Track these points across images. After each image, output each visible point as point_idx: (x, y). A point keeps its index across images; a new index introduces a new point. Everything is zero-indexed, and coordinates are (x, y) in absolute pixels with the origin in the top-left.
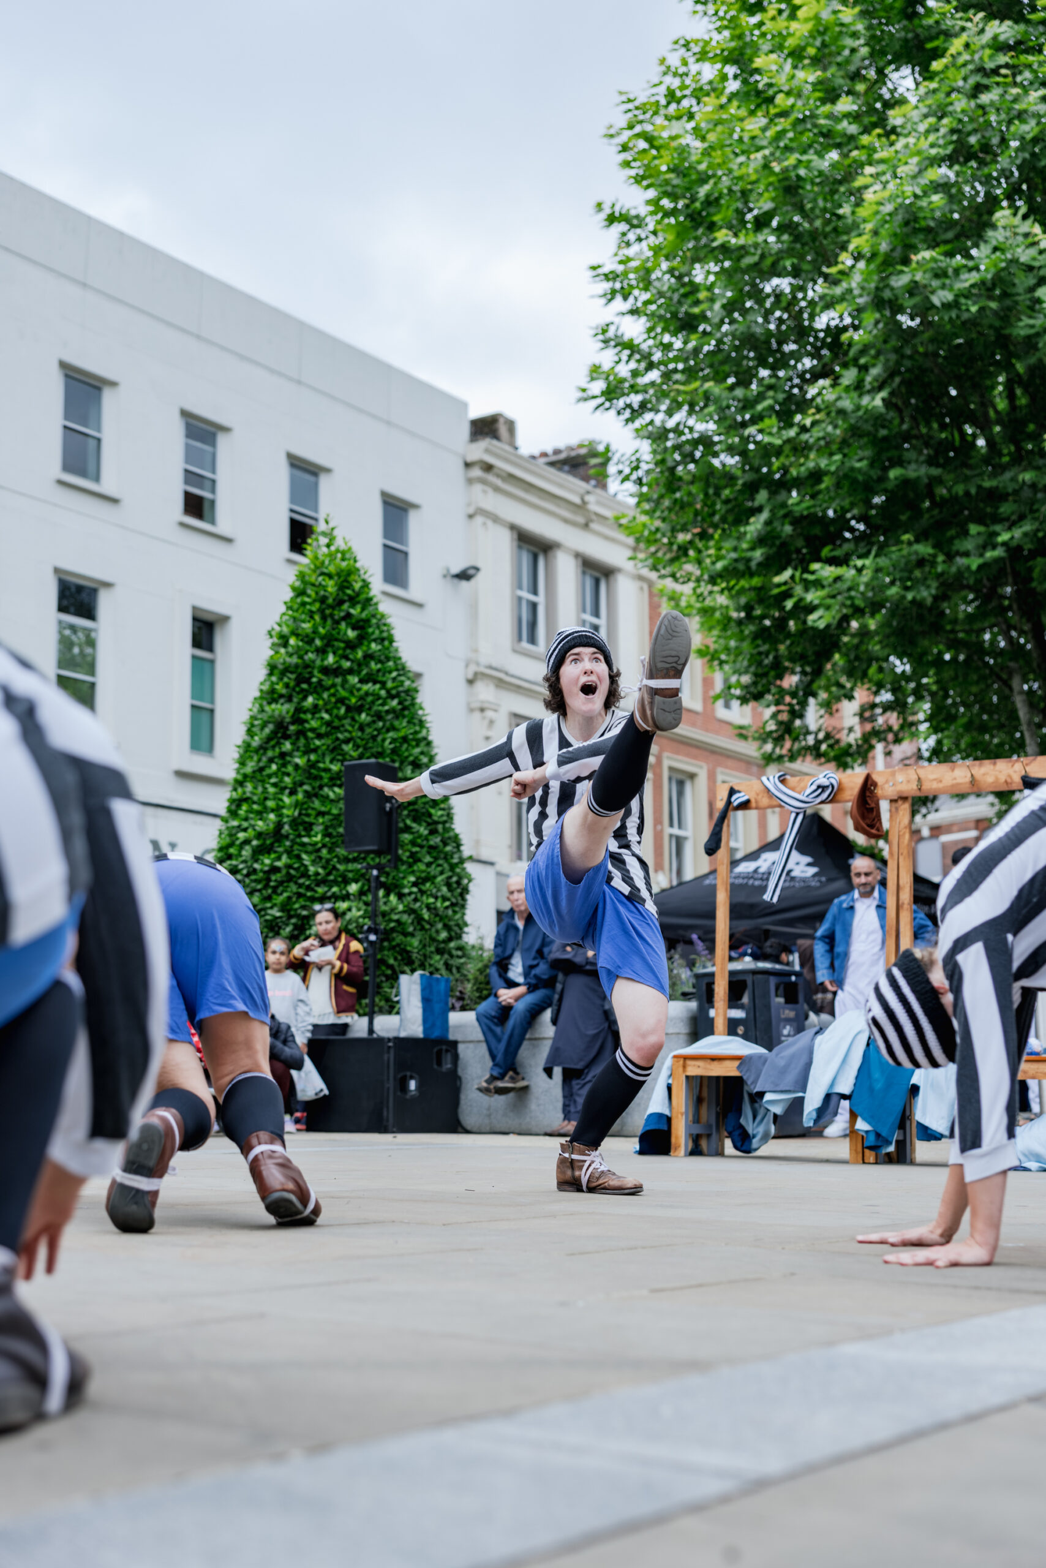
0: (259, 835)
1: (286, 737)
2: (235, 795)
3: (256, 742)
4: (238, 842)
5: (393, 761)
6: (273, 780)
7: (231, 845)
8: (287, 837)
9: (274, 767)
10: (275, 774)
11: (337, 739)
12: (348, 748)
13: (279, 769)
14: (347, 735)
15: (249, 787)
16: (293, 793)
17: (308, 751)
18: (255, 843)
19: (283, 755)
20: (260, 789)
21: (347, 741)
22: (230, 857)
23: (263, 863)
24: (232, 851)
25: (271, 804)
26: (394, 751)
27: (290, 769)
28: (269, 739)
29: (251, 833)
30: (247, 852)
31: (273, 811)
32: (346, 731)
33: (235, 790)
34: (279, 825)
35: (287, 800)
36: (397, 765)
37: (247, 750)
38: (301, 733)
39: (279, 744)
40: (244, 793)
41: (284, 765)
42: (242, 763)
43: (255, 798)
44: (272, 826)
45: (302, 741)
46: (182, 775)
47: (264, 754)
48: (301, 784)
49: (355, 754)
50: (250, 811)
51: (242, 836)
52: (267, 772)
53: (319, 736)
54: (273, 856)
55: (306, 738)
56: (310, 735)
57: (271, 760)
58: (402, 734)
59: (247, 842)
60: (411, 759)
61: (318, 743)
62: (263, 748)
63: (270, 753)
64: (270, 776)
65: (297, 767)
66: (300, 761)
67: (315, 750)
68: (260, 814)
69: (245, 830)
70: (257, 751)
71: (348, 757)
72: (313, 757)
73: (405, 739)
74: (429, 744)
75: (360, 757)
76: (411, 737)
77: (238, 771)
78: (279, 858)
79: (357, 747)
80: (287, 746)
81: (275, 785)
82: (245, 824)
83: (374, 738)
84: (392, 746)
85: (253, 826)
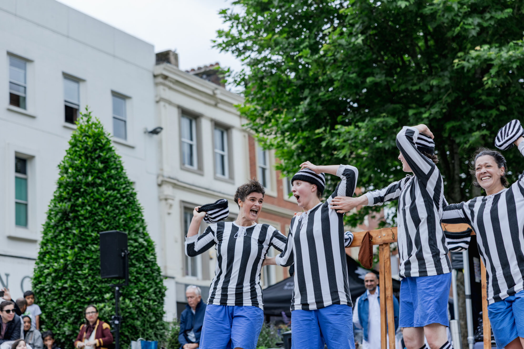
0: (56, 271)
1: (68, 220)
2: (42, 250)
3: (53, 222)
4: (44, 275)
5: (125, 230)
6: (62, 242)
7: (41, 276)
8: (70, 271)
9: (62, 235)
10: (63, 239)
11: (95, 219)
12: (100, 224)
13: (65, 236)
14: (100, 217)
15: (50, 245)
16: (72, 248)
17: (80, 227)
18: (53, 275)
19: (67, 229)
20: (55, 247)
21: (100, 221)
22: (40, 282)
23: (58, 285)
24: (41, 279)
25: (61, 254)
26: (125, 225)
27: (71, 236)
28: (59, 221)
29: (51, 270)
30: (49, 280)
31: (62, 258)
32: (100, 215)
33: (42, 247)
34: (66, 265)
35: (69, 252)
36: (127, 232)
37: (48, 227)
38: (76, 217)
39: (64, 223)
40: (47, 249)
41: (68, 234)
42: (46, 233)
43: (53, 252)
44: (62, 266)
45: (77, 221)
46: (11, 238)
47: (57, 228)
48: (77, 244)
49: (105, 227)
50: (51, 258)
51: (46, 271)
52: (59, 238)
53: (86, 219)
54: (63, 281)
55: (79, 220)
56: (81, 218)
57: (61, 232)
58: (128, 216)
59: (49, 274)
60: (134, 229)
61: (85, 222)
62: (56, 226)
63: (60, 228)
64: (60, 240)
65: (74, 235)
66: (76, 232)
67: (83, 226)
68: (56, 260)
69: (48, 268)
70: (53, 227)
71: (100, 229)
72: (83, 229)
73: (130, 218)
74: (143, 221)
75: (107, 229)
76: (134, 217)
77: (43, 238)
78: (66, 283)
79: (105, 224)
80: (69, 224)
81: (63, 244)
82: (48, 265)
83: (114, 218)
84: (124, 222)
85: (52, 266)
